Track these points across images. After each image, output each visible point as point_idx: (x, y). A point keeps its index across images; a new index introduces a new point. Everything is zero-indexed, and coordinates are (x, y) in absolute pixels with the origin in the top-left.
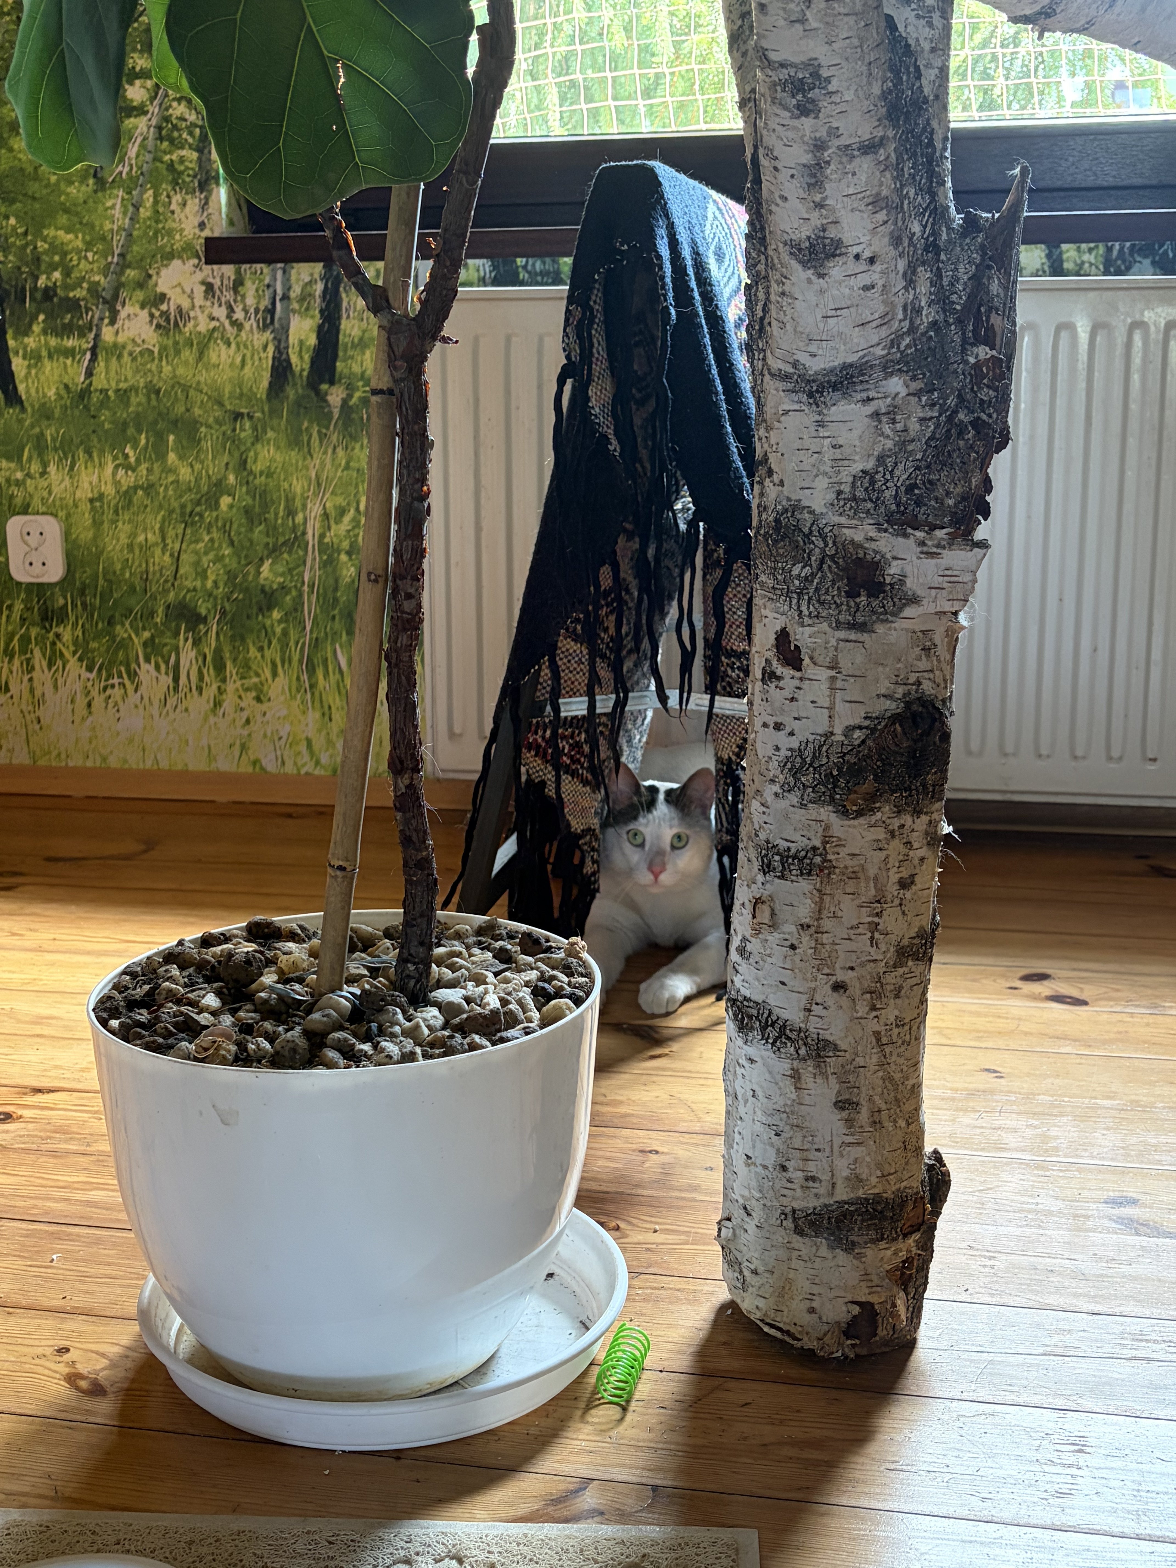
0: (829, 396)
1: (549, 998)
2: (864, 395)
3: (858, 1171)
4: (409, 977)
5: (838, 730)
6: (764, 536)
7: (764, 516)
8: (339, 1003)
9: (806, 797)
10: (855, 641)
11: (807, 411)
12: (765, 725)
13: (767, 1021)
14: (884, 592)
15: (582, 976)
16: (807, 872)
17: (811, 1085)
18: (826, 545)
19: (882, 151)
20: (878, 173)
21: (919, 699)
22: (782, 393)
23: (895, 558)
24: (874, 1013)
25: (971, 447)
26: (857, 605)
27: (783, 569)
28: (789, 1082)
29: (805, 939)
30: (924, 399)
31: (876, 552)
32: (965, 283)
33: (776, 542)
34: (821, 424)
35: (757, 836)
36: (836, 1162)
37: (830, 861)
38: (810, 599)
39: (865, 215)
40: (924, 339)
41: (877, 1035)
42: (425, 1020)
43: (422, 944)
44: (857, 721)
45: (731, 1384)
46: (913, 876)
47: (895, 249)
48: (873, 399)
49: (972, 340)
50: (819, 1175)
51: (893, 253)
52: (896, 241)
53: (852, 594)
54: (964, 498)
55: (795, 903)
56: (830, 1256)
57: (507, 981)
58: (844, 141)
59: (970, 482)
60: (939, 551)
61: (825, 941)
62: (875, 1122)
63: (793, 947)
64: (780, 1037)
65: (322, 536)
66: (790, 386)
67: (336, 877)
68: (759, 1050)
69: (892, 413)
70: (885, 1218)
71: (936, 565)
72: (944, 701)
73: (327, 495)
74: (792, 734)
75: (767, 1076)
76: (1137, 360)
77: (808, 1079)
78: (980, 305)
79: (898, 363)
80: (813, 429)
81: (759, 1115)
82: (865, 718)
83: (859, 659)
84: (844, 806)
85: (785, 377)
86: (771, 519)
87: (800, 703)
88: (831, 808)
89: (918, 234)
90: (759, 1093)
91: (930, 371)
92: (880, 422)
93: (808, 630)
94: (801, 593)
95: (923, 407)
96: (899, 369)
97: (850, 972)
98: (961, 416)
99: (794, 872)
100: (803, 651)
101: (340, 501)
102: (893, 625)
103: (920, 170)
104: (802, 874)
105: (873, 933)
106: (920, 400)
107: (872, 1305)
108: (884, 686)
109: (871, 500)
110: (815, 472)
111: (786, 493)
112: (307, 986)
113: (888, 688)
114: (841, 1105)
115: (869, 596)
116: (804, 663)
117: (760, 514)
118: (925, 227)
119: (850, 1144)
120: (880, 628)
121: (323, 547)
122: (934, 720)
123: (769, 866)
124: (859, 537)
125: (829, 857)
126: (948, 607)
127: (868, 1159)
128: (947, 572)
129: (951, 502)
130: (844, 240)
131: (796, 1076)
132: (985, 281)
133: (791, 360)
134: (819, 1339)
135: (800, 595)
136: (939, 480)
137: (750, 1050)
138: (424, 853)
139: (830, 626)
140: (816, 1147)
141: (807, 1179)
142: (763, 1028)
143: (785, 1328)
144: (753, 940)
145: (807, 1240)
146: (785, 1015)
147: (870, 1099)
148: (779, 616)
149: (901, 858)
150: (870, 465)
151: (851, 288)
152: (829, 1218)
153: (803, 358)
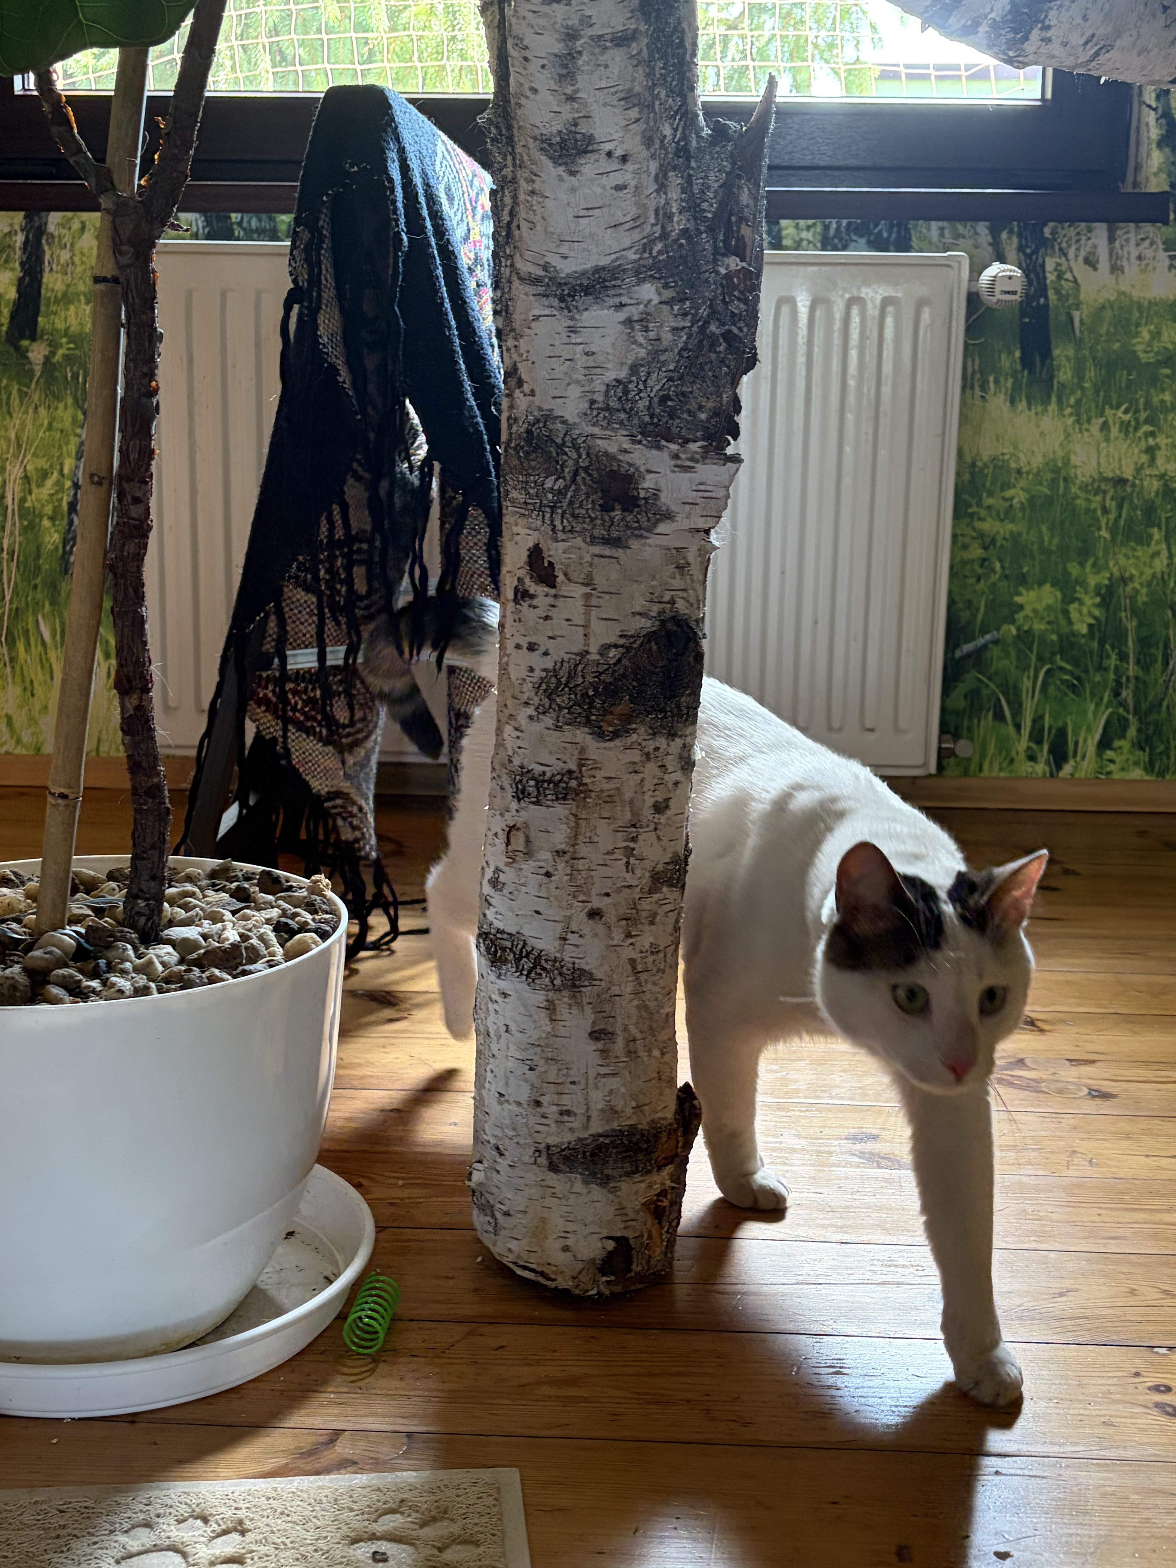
0: (581, 300)
1: (292, 933)
2: (617, 300)
3: (613, 1103)
4: (139, 914)
5: (594, 649)
6: (515, 449)
7: (515, 428)
8: (62, 941)
9: (561, 719)
10: (610, 557)
11: (558, 317)
12: (518, 646)
13: (521, 952)
14: (638, 506)
15: (327, 913)
16: (562, 796)
17: (566, 1016)
18: (580, 456)
19: (634, 45)
20: (630, 68)
21: (673, 617)
22: (531, 298)
23: (649, 471)
24: (630, 941)
25: (723, 361)
26: (612, 519)
27: (535, 482)
28: (543, 1014)
29: (561, 866)
30: (676, 308)
31: (630, 465)
32: (716, 192)
33: (527, 453)
34: (573, 330)
35: (511, 762)
36: (591, 1094)
37: (586, 784)
38: (564, 512)
39: (618, 111)
40: (675, 247)
41: (632, 961)
42: (158, 956)
43: (153, 878)
44: (612, 639)
45: (486, 1329)
46: (667, 800)
47: (648, 149)
48: (625, 305)
49: (722, 251)
50: (574, 1109)
51: (645, 153)
52: (648, 141)
53: (606, 508)
54: (716, 413)
55: (550, 829)
56: (584, 1191)
57: (246, 918)
58: (596, 31)
59: (721, 397)
60: (692, 464)
61: (581, 867)
62: (630, 1052)
63: (548, 875)
64: (534, 967)
65: (23, 500)
66: (540, 290)
67: (56, 806)
68: (512, 983)
69: (644, 321)
70: (640, 1150)
71: (690, 480)
72: (697, 621)
73: (29, 457)
74: (546, 654)
75: (522, 1009)
76: (855, 335)
77: (563, 1011)
78: (731, 214)
79: (650, 269)
80: (564, 335)
81: (514, 1052)
82: (621, 636)
83: (614, 576)
84: (600, 727)
85: (535, 281)
86: (522, 430)
87: (555, 621)
88: (586, 730)
89: (669, 138)
90: (513, 1027)
91: (682, 280)
92: (633, 329)
93: (561, 546)
94: (554, 507)
95: (676, 316)
96: (651, 276)
97: (606, 898)
98: (713, 328)
99: (549, 797)
100: (557, 567)
101: (42, 463)
102: (648, 541)
103: (671, 72)
104: (557, 799)
105: (628, 858)
106: (672, 309)
107: (626, 1239)
108: (639, 604)
109: (624, 410)
110: (567, 380)
111: (537, 403)
112: (25, 927)
113: (643, 606)
114: (596, 1035)
115: (624, 510)
116: (559, 580)
117: (510, 427)
118: (676, 130)
119: (605, 1075)
120: (635, 544)
121: (24, 512)
122: (689, 640)
123: (523, 792)
124: (612, 449)
125: (586, 780)
126: (702, 524)
127: (623, 1090)
128: (700, 487)
129: (703, 416)
130: (596, 136)
131: (550, 1008)
132: (735, 190)
133: (542, 262)
134: (574, 1278)
135: (553, 509)
136: (691, 392)
137: (503, 984)
138: (155, 780)
139: (584, 541)
140: (571, 1079)
141: (562, 1113)
142: (518, 960)
143: (539, 1269)
144: (506, 869)
145: (561, 1176)
146: (539, 945)
147: (626, 1029)
148: (531, 532)
149: (656, 781)
150: (623, 374)
151: (604, 187)
152: (584, 1152)
153: (554, 260)
